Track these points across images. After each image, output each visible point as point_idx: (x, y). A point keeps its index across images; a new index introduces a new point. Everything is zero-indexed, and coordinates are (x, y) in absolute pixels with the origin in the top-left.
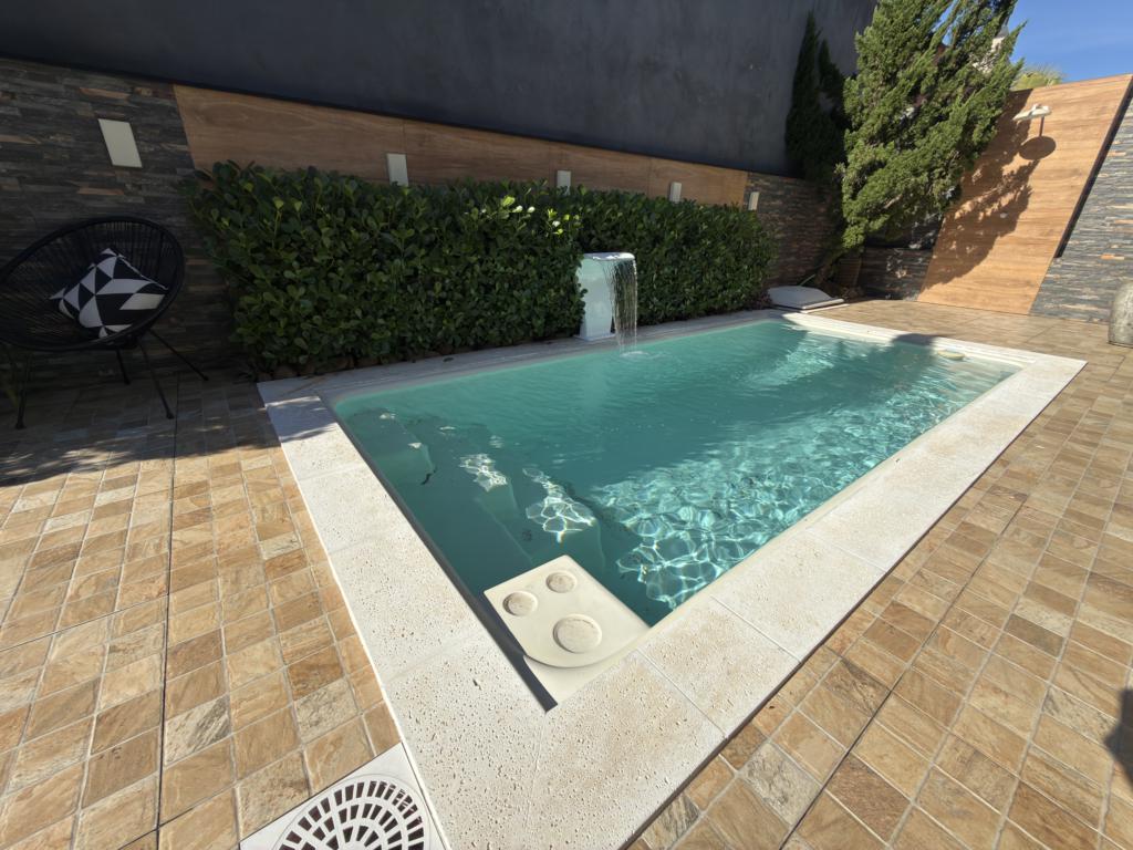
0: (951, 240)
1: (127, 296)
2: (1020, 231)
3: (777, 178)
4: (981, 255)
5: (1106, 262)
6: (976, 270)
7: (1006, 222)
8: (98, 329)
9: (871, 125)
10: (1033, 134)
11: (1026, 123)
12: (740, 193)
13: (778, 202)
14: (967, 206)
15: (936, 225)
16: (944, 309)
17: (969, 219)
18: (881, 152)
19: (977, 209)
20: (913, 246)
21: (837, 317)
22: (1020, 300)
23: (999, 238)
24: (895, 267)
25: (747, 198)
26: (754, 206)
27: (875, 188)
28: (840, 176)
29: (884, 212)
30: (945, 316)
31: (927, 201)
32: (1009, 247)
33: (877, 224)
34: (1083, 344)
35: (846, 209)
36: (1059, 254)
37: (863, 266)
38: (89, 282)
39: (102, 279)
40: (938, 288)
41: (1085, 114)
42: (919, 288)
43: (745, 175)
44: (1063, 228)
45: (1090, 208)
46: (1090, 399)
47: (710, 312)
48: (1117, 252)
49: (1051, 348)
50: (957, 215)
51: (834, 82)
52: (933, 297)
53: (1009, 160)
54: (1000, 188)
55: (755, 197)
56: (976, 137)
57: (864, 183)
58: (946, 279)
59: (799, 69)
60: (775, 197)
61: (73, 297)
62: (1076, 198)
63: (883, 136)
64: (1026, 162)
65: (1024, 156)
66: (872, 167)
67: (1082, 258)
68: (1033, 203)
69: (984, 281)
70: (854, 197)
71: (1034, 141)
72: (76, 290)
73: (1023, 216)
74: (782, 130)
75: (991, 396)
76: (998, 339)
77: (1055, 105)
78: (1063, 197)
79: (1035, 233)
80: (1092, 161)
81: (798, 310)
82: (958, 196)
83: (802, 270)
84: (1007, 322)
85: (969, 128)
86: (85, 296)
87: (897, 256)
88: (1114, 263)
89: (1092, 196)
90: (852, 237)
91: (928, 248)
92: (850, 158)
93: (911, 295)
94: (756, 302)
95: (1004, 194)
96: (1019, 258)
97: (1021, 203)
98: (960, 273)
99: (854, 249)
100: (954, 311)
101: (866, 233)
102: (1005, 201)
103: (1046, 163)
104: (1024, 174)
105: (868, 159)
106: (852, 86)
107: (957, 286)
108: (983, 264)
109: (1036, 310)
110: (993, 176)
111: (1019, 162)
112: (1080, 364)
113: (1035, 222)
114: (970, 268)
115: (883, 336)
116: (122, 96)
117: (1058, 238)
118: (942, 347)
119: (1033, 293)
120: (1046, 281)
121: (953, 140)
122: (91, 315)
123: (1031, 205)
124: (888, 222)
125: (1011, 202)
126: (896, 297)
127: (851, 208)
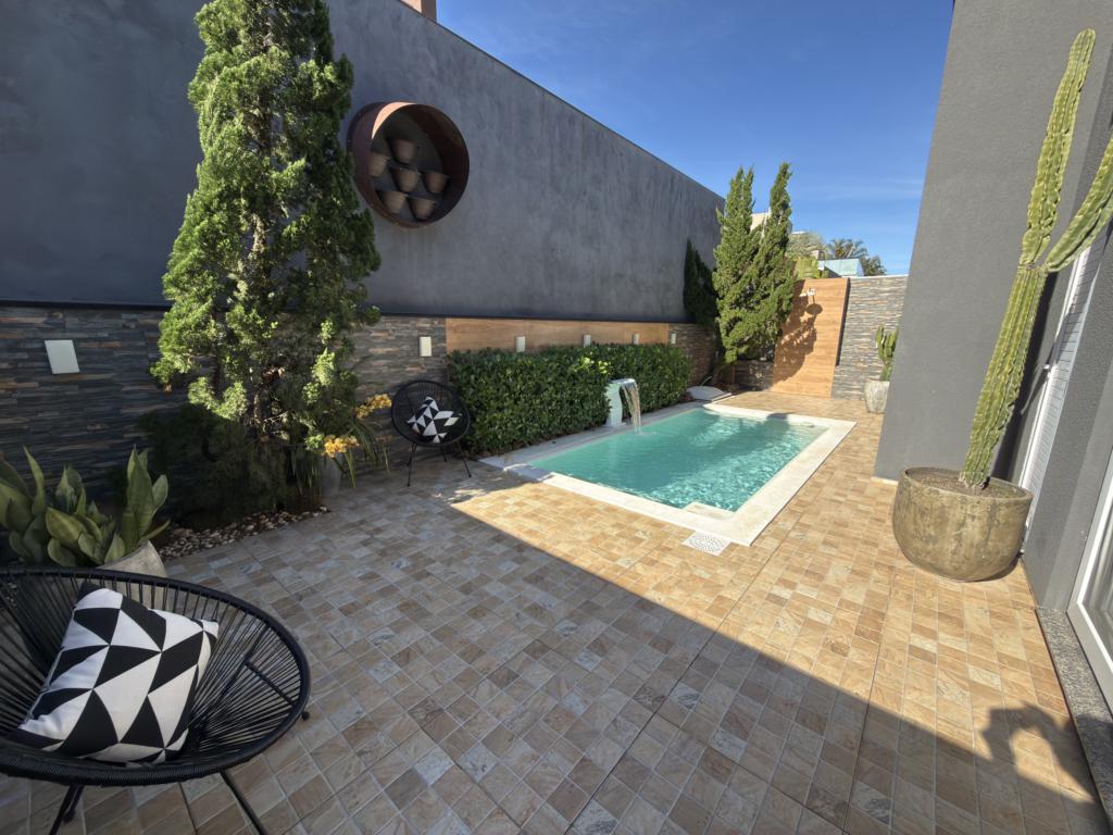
0: (782, 356)
1: (446, 420)
2: (816, 352)
3: (681, 325)
4: (799, 365)
5: (860, 368)
6: (799, 372)
7: (808, 346)
8: (434, 436)
9: (730, 297)
10: (810, 302)
11: (806, 298)
12: (668, 335)
13: (685, 338)
14: (787, 338)
15: (773, 348)
16: (786, 396)
17: (789, 344)
18: (739, 313)
19: (792, 339)
20: (762, 359)
21: (732, 405)
22: (824, 389)
23: (807, 356)
24: (755, 371)
25: (670, 337)
26: (673, 341)
27: (739, 332)
28: (718, 324)
29: (745, 343)
30: (789, 401)
31: (766, 337)
32: (812, 360)
33: (743, 350)
34: (856, 413)
35: (724, 342)
36: (837, 364)
37: (736, 371)
38: (428, 413)
39: (434, 413)
40: (781, 383)
41: (831, 294)
42: (770, 383)
43: (667, 325)
44: (836, 351)
45: (846, 340)
46: (856, 439)
47: (664, 406)
48: (864, 362)
49: (842, 417)
50: (783, 342)
51: (706, 273)
52: (779, 388)
53: (802, 315)
54: (801, 329)
55: (674, 336)
56: (784, 307)
57: (732, 328)
58: (784, 378)
59: (686, 267)
60: (684, 335)
61: (421, 421)
62: (838, 335)
63: (737, 304)
64: (811, 316)
65: (809, 312)
66: (736, 320)
67: (849, 366)
68: (819, 337)
69: (805, 379)
70: (727, 335)
71: (811, 306)
72: (422, 417)
73: (816, 344)
74: (682, 298)
75: (818, 441)
76: (817, 413)
77: (818, 289)
78: (832, 334)
79: (823, 353)
80: (841, 317)
81: (710, 402)
82: (781, 334)
83: (701, 375)
84: (820, 403)
85: (780, 302)
86: (428, 421)
87: (754, 365)
88: (864, 369)
89: (845, 334)
90: (730, 357)
91: (770, 360)
92: (722, 315)
93: (767, 388)
94: (685, 399)
95: (804, 332)
96: (818, 367)
97: (813, 337)
98: (791, 374)
99: (732, 363)
100: (792, 397)
101: (737, 355)
102: (805, 335)
103: (820, 317)
104: (810, 322)
105: (732, 317)
106: (715, 276)
107: (791, 382)
108: (802, 369)
109: (834, 395)
110: (796, 323)
111: (806, 316)
112: (852, 424)
113: (822, 347)
114: (795, 372)
115: (761, 416)
116: (428, 325)
117: (835, 356)
118: (793, 419)
119: (830, 385)
120: (835, 378)
121: (774, 310)
122: (431, 429)
123: (818, 338)
124: (748, 350)
125: (808, 336)
126: (759, 389)
127: (727, 341)
